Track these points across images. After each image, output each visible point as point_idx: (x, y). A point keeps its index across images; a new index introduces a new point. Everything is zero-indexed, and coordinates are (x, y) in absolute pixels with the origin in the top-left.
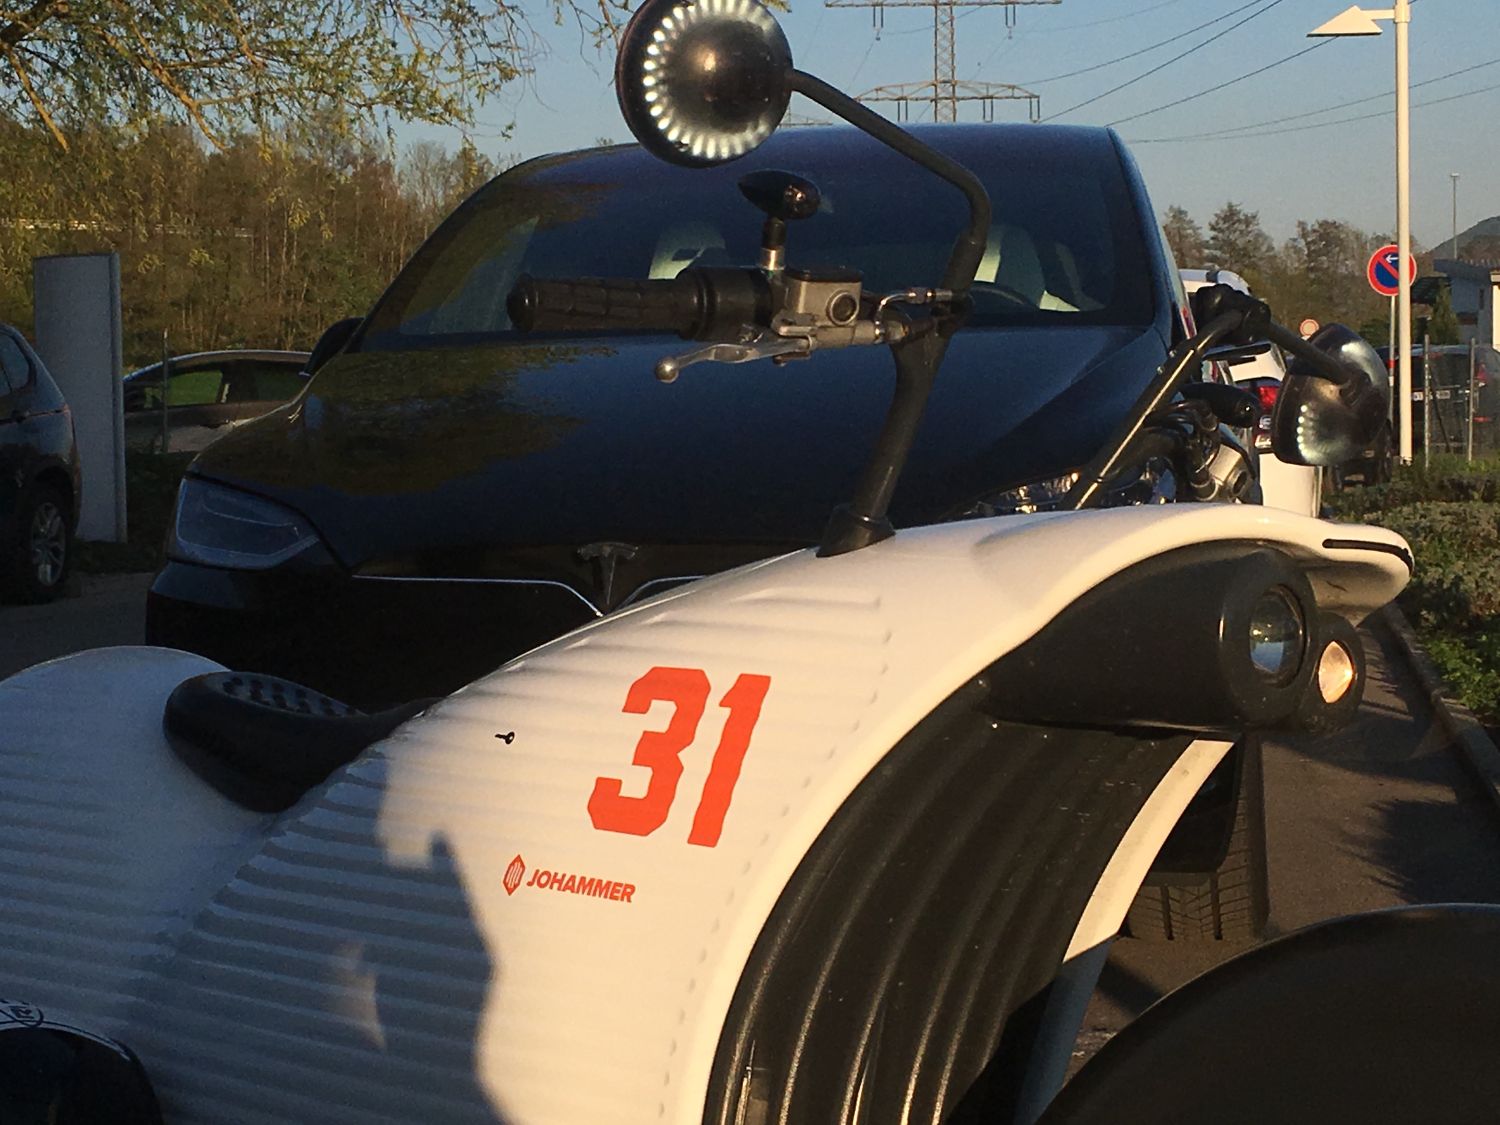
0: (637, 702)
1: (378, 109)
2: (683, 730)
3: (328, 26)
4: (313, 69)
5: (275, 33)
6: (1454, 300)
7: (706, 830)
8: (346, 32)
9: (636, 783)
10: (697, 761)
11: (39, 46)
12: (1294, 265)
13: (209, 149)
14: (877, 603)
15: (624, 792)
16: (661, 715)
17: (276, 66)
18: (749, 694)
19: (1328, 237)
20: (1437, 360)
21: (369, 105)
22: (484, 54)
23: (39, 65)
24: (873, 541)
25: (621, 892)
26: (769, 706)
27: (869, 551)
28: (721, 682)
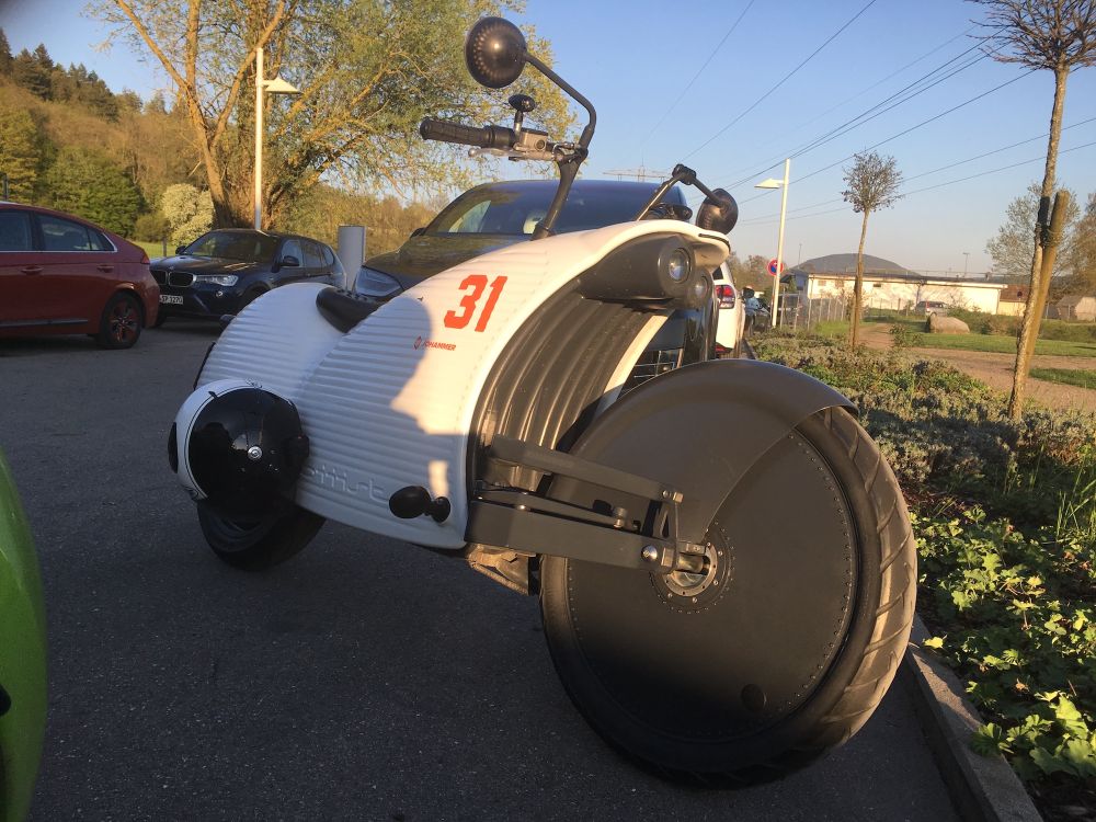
0: (464, 286)
1: (453, 187)
2: (477, 295)
3: (438, 159)
4: (432, 172)
5: (421, 160)
6: (795, 283)
7: (481, 327)
8: (444, 161)
9: (460, 312)
10: (480, 305)
11: (346, 159)
12: (746, 269)
13: (404, 206)
14: (546, 253)
15: (456, 315)
16: (471, 290)
17: (421, 171)
18: (500, 283)
19: (758, 261)
20: (787, 298)
21: (450, 185)
22: (488, 173)
23: (345, 165)
24: (549, 236)
25: (451, 347)
26: (505, 287)
27: (548, 239)
28: (491, 279)
